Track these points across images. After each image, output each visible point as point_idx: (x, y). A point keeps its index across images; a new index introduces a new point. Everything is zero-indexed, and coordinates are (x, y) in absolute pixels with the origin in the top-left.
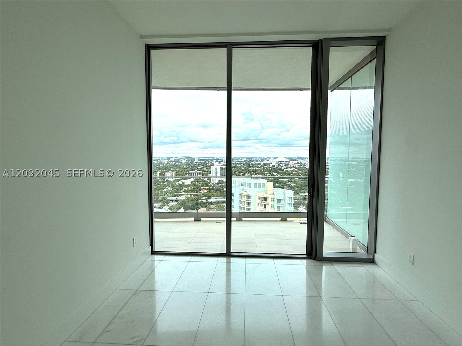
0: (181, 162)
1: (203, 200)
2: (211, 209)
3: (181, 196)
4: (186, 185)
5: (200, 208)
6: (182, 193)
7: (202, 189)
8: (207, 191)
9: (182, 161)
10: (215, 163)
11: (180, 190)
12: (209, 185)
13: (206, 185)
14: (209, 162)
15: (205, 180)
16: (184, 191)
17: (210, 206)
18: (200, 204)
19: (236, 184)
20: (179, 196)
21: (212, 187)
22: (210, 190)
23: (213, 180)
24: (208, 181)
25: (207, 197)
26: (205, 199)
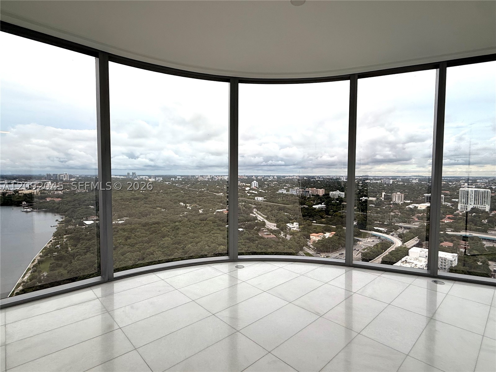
0: (411, 182)
1: (447, 232)
2: (462, 246)
3: (414, 223)
4: (419, 210)
5: (443, 242)
6: (414, 219)
7: (445, 217)
8: (452, 220)
9: (412, 181)
10: (463, 185)
11: (411, 216)
12: (455, 213)
13: (450, 213)
14: (453, 183)
15: (448, 205)
16: (417, 218)
17: (458, 241)
18: (442, 237)
20: (411, 222)
21: (460, 216)
22: (456, 218)
23: (462, 207)
24: (454, 208)
25: (452, 229)
26: (450, 231)
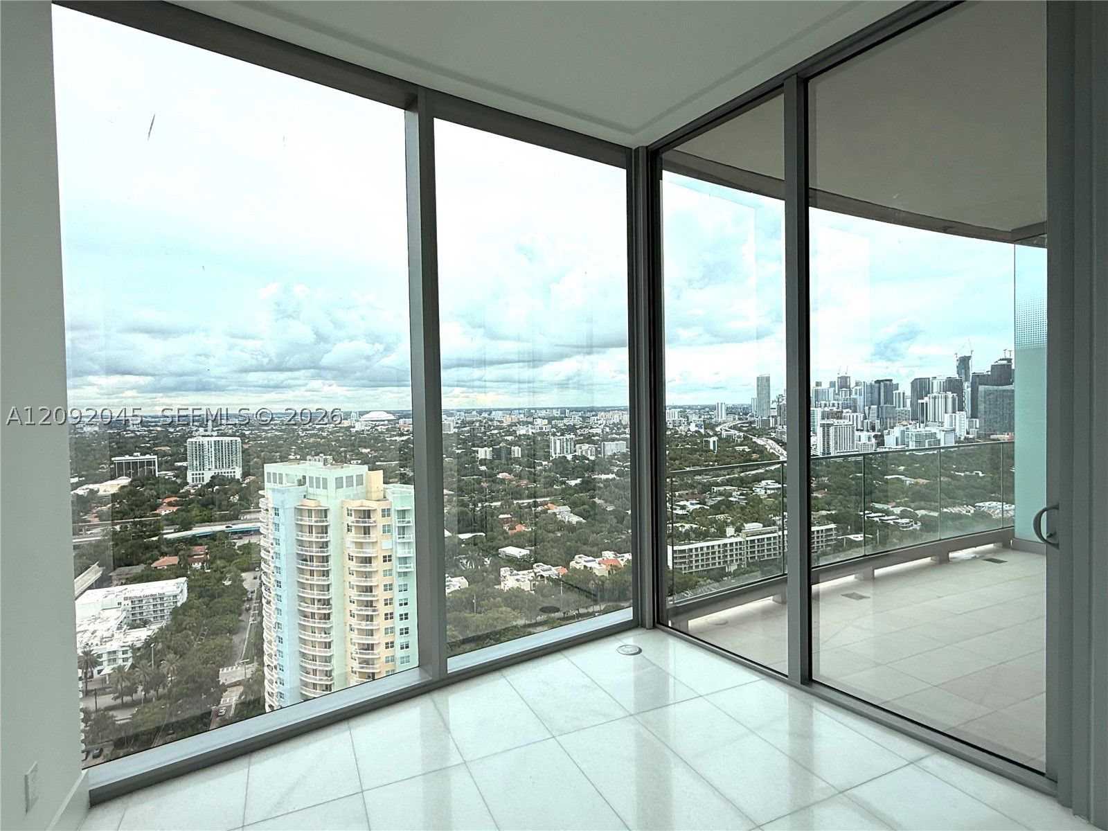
0: (79, 431)
1: (165, 536)
2: (195, 557)
3: (89, 532)
4: (102, 497)
5: (158, 559)
6: (90, 521)
7: (161, 504)
8: (176, 508)
9: (82, 428)
10: (196, 431)
11: (81, 514)
12: (181, 491)
13: (173, 492)
14: (177, 429)
15: (167, 477)
16: (96, 517)
17: (189, 549)
18: (156, 548)
19: (281, 483)
20: (81, 530)
21: (191, 497)
22: (185, 503)
23: (195, 476)
24: (179, 481)
25: (178, 526)
26: (172, 531)
